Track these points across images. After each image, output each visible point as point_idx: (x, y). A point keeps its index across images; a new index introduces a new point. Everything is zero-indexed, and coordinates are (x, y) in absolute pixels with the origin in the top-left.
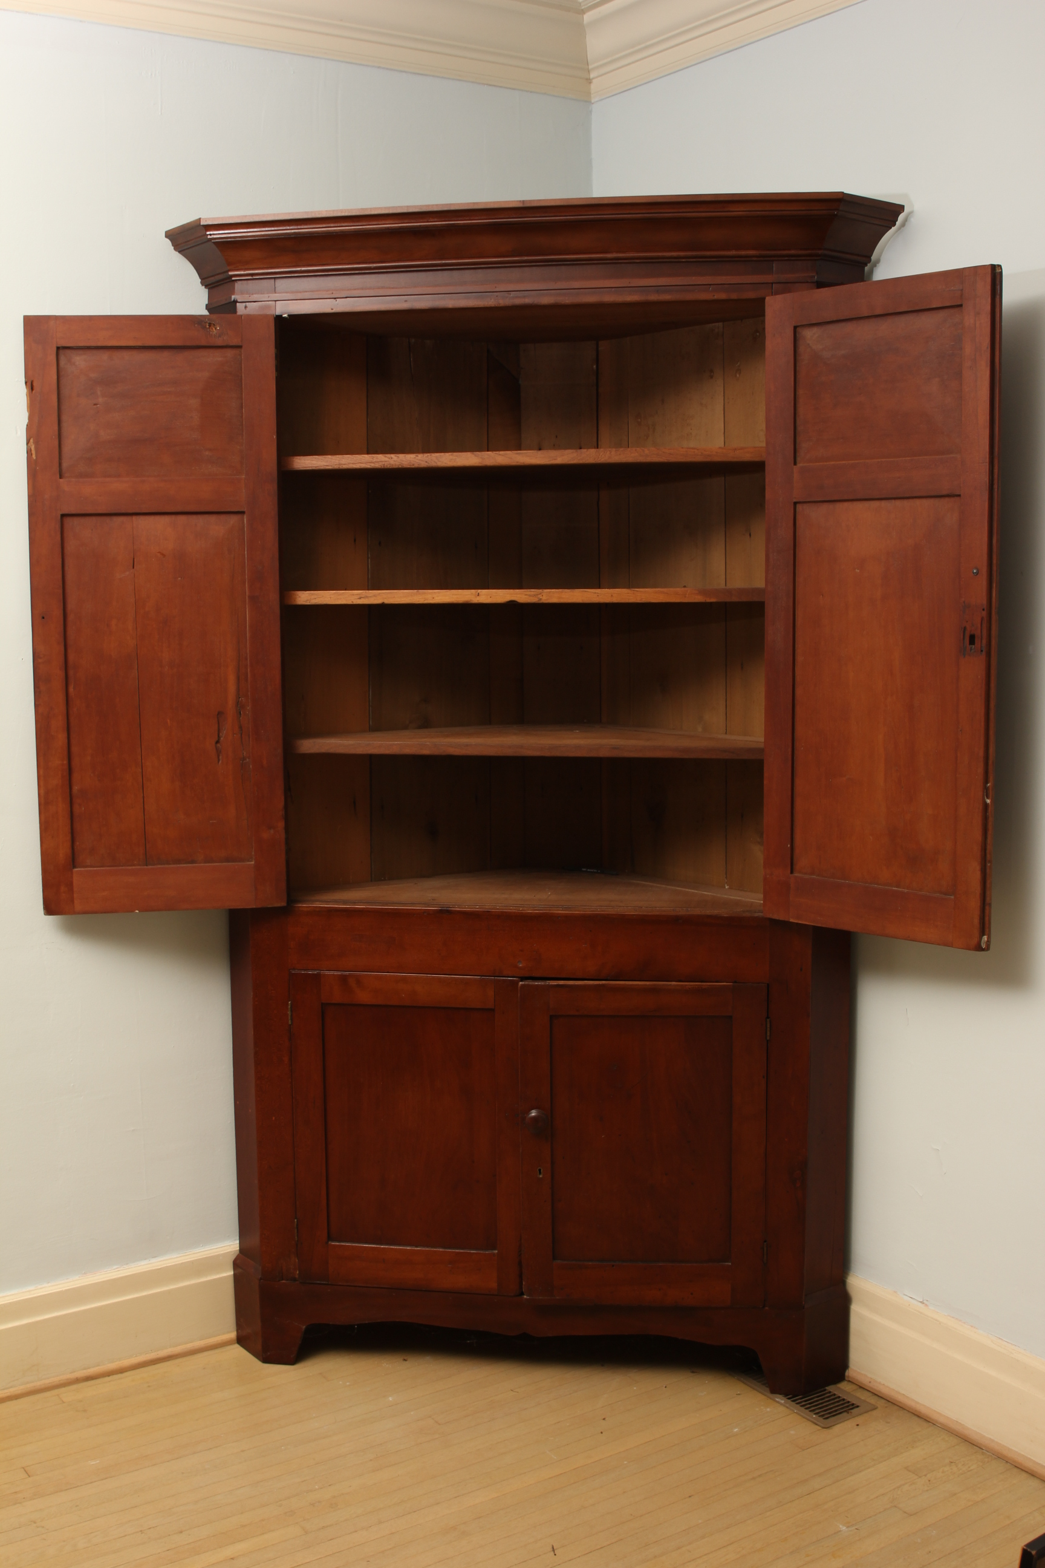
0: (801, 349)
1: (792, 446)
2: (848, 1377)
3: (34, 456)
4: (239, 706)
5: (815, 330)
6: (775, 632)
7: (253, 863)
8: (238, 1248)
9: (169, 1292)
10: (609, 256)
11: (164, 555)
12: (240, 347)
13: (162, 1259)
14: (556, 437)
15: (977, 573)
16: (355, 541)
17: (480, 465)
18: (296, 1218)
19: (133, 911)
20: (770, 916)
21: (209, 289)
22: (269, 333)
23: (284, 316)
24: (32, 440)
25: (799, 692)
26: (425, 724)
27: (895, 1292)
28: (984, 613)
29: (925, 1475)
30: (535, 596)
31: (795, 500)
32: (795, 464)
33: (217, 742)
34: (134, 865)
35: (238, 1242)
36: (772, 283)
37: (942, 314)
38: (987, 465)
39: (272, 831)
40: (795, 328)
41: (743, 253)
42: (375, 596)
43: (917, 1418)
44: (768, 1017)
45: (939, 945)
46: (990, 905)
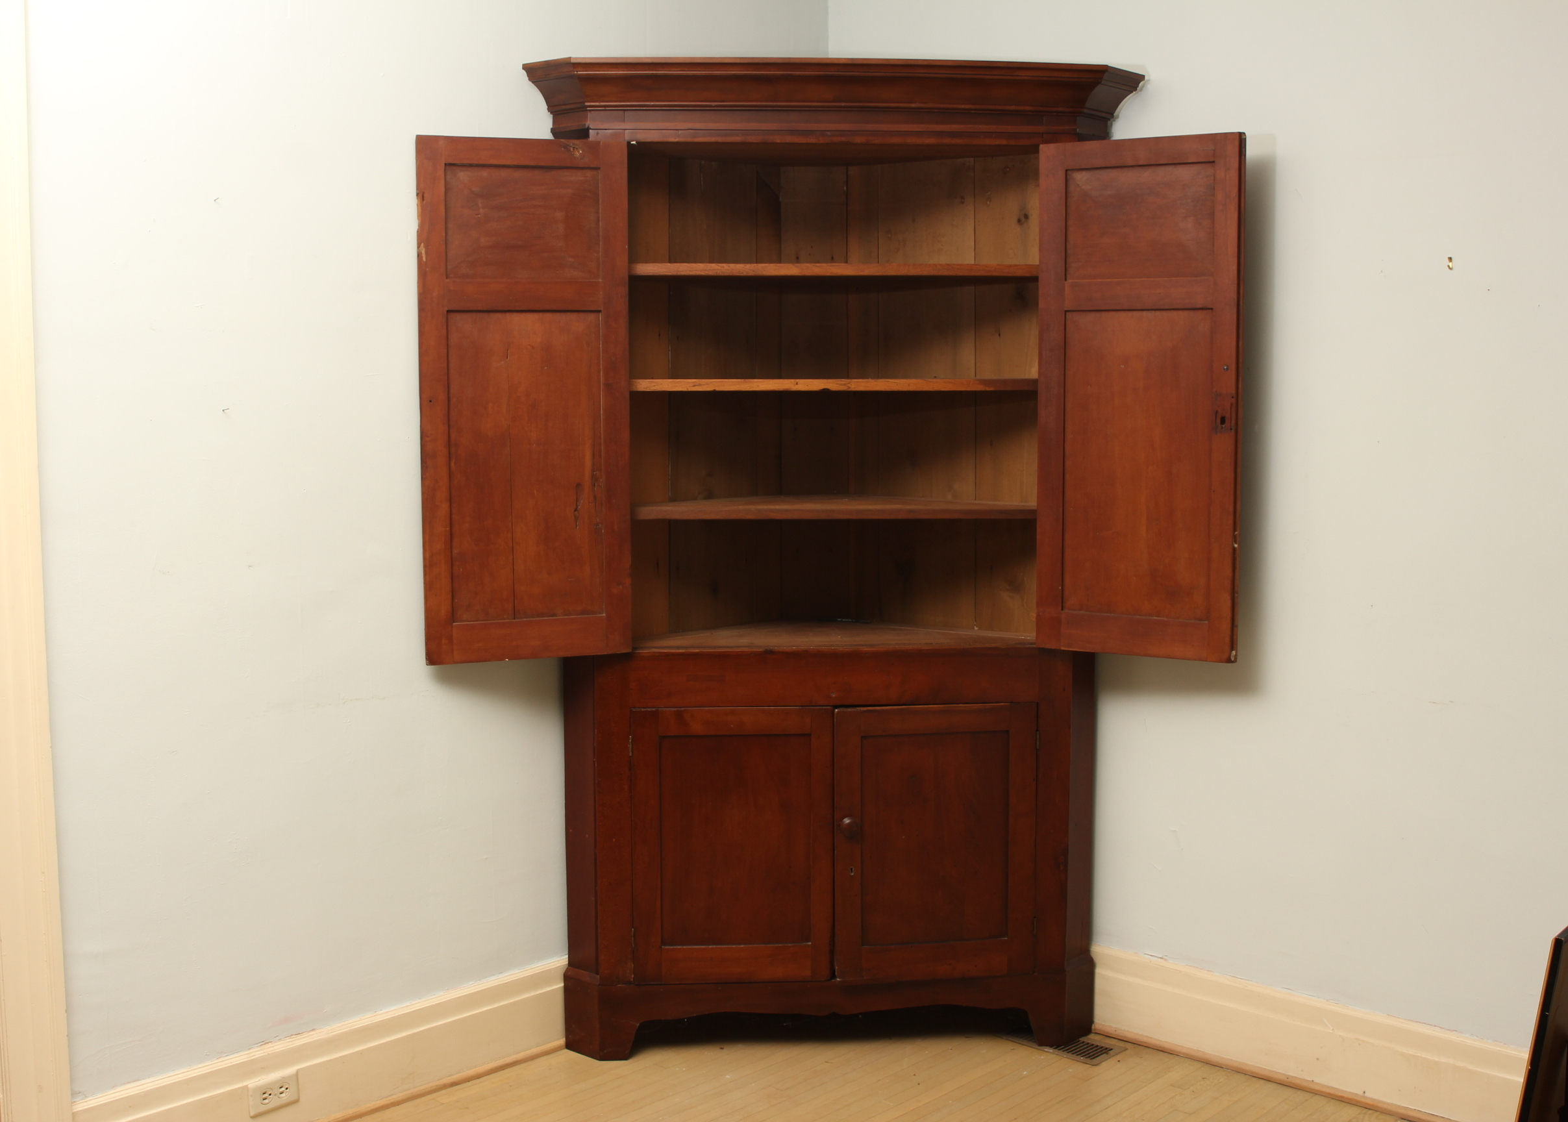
0: (1072, 188)
1: (1064, 265)
2: (1095, 1029)
3: (424, 259)
4: (594, 479)
5: (1084, 173)
6: (1047, 414)
7: (604, 615)
8: (567, 963)
9: (514, 1003)
10: (913, 105)
11: (533, 347)
12: (597, 169)
13: (507, 974)
14: (812, 247)
15: (1227, 369)
16: (659, 335)
17: (800, 275)
18: (633, 927)
19: (503, 659)
20: (1043, 646)
21: (554, 115)
22: (621, 158)
23: (632, 143)
24: (422, 245)
25: (1068, 463)
26: (710, 495)
27: (1136, 953)
28: (1233, 400)
29: (1189, 1088)
30: (845, 385)
31: (1066, 309)
32: (1066, 280)
33: (576, 510)
34: (504, 619)
35: (567, 956)
36: (1043, 133)
37: (1196, 167)
38: (1235, 286)
39: (621, 587)
40: (1066, 171)
41: (1021, 108)
42: (707, 384)
43: (1162, 1053)
44: (1037, 730)
45: (1195, 660)
46: (1237, 626)
